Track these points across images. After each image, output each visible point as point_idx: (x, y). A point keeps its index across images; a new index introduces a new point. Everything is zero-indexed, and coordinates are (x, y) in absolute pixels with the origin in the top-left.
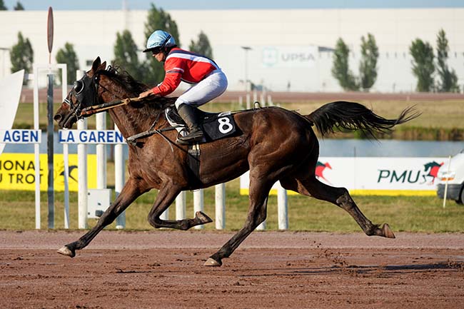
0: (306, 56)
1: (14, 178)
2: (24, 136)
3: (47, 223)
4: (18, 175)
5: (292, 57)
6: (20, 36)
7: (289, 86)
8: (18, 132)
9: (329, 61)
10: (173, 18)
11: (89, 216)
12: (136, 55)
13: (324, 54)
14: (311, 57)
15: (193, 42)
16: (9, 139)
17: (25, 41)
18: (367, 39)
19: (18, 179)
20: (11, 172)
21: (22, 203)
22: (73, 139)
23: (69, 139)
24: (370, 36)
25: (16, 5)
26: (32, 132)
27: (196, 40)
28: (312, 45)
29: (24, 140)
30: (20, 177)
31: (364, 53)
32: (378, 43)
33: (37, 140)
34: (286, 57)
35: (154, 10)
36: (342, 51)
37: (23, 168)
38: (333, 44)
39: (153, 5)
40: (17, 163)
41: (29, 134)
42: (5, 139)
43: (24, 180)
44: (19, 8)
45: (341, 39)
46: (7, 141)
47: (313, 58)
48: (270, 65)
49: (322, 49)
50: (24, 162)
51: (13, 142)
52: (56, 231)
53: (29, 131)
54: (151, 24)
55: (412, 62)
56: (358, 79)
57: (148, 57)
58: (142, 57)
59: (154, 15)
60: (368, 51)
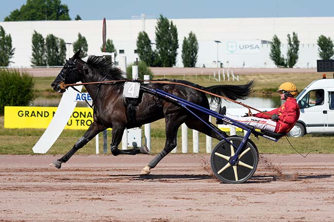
0: (254, 47)
1: (79, 122)
3: (103, 150)
4: (81, 120)
5: (246, 47)
6: (80, 36)
7: (244, 65)
8: (85, 95)
9: (268, 49)
10: (174, 24)
11: (128, 146)
12: (150, 46)
13: (265, 45)
14: (257, 47)
15: (185, 38)
16: (79, 99)
17: (82, 38)
18: (292, 36)
19: (81, 123)
20: (77, 119)
24: (294, 34)
25: (76, 17)
27: (187, 37)
28: (258, 39)
30: (83, 122)
31: (290, 44)
32: (299, 39)
34: (242, 47)
35: (162, 19)
36: (276, 43)
37: (85, 116)
38: (271, 39)
39: (161, 16)
40: (81, 113)
42: (77, 99)
43: (85, 124)
44: (78, 18)
45: (275, 36)
46: (78, 100)
47: (258, 47)
48: (232, 52)
49: (264, 42)
50: (85, 113)
51: (82, 100)
54: (159, 27)
55: (319, 49)
56: (286, 60)
57: (157, 48)
58: (154, 47)
59: (162, 22)
60: (292, 43)
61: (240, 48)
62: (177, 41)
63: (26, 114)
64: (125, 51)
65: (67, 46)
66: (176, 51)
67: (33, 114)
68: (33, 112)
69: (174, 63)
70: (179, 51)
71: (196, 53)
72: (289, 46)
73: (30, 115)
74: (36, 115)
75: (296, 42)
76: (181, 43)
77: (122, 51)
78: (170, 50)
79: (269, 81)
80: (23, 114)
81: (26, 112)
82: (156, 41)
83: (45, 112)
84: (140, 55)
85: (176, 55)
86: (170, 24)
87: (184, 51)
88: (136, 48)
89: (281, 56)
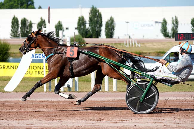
0: (150, 25)
2: (39, 56)
3: (48, 89)
5: (145, 25)
6: (41, 19)
7: (144, 36)
8: (37, 55)
9: (159, 26)
10: (100, 11)
11: (64, 87)
12: (85, 25)
13: (157, 24)
14: (152, 25)
16: (34, 57)
17: (43, 21)
18: (174, 18)
20: (36, 70)
24: (176, 17)
25: (39, 7)
26: (42, 55)
28: (153, 21)
29: (39, 58)
30: (39, 72)
31: (173, 23)
32: (179, 20)
33: (44, 58)
34: (142, 25)
35: (93, 8)
36: (165, 23)
37: (40, 69)
38: (161, 20)
39: (93, 6)
40: (38, 67)
42: (32, 57)
43: (41, 73)
44: (40, 8)
45: (164, 18)
47: (153, 26)
48: (136, 29)
49: (156, 22)
50: (41, 67)
54: (91, 13)
55: (191, 27)
56: (170, 33)
57: (90, 26)
58: (87, 26)
59: (93, 10)
60: (175, 23)
61: (141, 26)
62: (102, 22)
63: (3, 67)
64: (69, 29)
65: (33, 25)
66: (101, 28)
67: (8, 67)
68: (8, 66)
69: (100, 36)
70: (103, 28)
71: (114, 30)
72: (172, 24)
73: (6, 68)
74: (10, 68)
75: (177, 22)
76: (104, 24)
77: (67, 28)
78: (98, 28)
79: (159, 47)
80: (1, 68)
81: (3, 66)
82: (89, 21)
83: (15, 66)
84: (79, 30)
85: (101, 31)
86: (98, 11)
87: (106, 29)
88: (76, 26)
89: (167, 31)
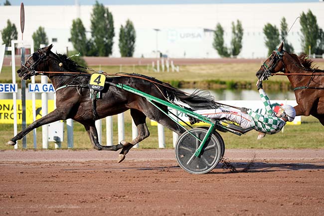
0: (196, 35)
2: (6, 88)
3: (22, 145)
4: (5, 114)
5: (187, 35)
6: (9, 22)
7: (185, 54)
9: (211, 38)
10: (110, 11)
11: (49, 140)
12: (85, 35)
13: (208, 33)
14: (199, 35)
15: (122, 26)
17: (12, 26)
18: (236, 24)
19: (5, 116)
21: (7, 132)
22: (38, 90)
23: (36, 90)
24: (238, 21)
25: (5, 2)
26: (11, 85)
27: (124, 24)
28: (200, 28)
29: (6, 91)
31: (234, 32)
32: (244, 27)
33: (14, 91)
34: (183, 36)
35: (98, 5)
36: (220, 32)
37: (8, 109)
38: (214, 27)
39: (97, 2)
40: (4, 106)
41: (9, 87)
43: (9, 117)
44: (8, 4)
45: (219, 24)
48: (172, 41)
49: (206, 30)
50: (9, 105)
52: (27, 150)
53: (10, 84)
54: (95, 14)
55: (264, 38)
56: (230, 49)
57: (93, 36)
58: (89, 36)
59: (97, 9)
60: (237, 31)
61: (181, 36)
62: (113, 29)
64: (58, 39)
66: (112, 40)
69: (111, 53)
70: (116, 39)
71: (134, 42)
72: (233, 34)
75: (240, 30)
76: (117, 31)
77: (54, 40)
78: (107, 39)
79: (211, 72)
82: (92, 29)
84: (74, 44)
85: (112, 44)
86: (106, 11)
87: (121, 40)
88: (70, 36)
89: (224, 45)
